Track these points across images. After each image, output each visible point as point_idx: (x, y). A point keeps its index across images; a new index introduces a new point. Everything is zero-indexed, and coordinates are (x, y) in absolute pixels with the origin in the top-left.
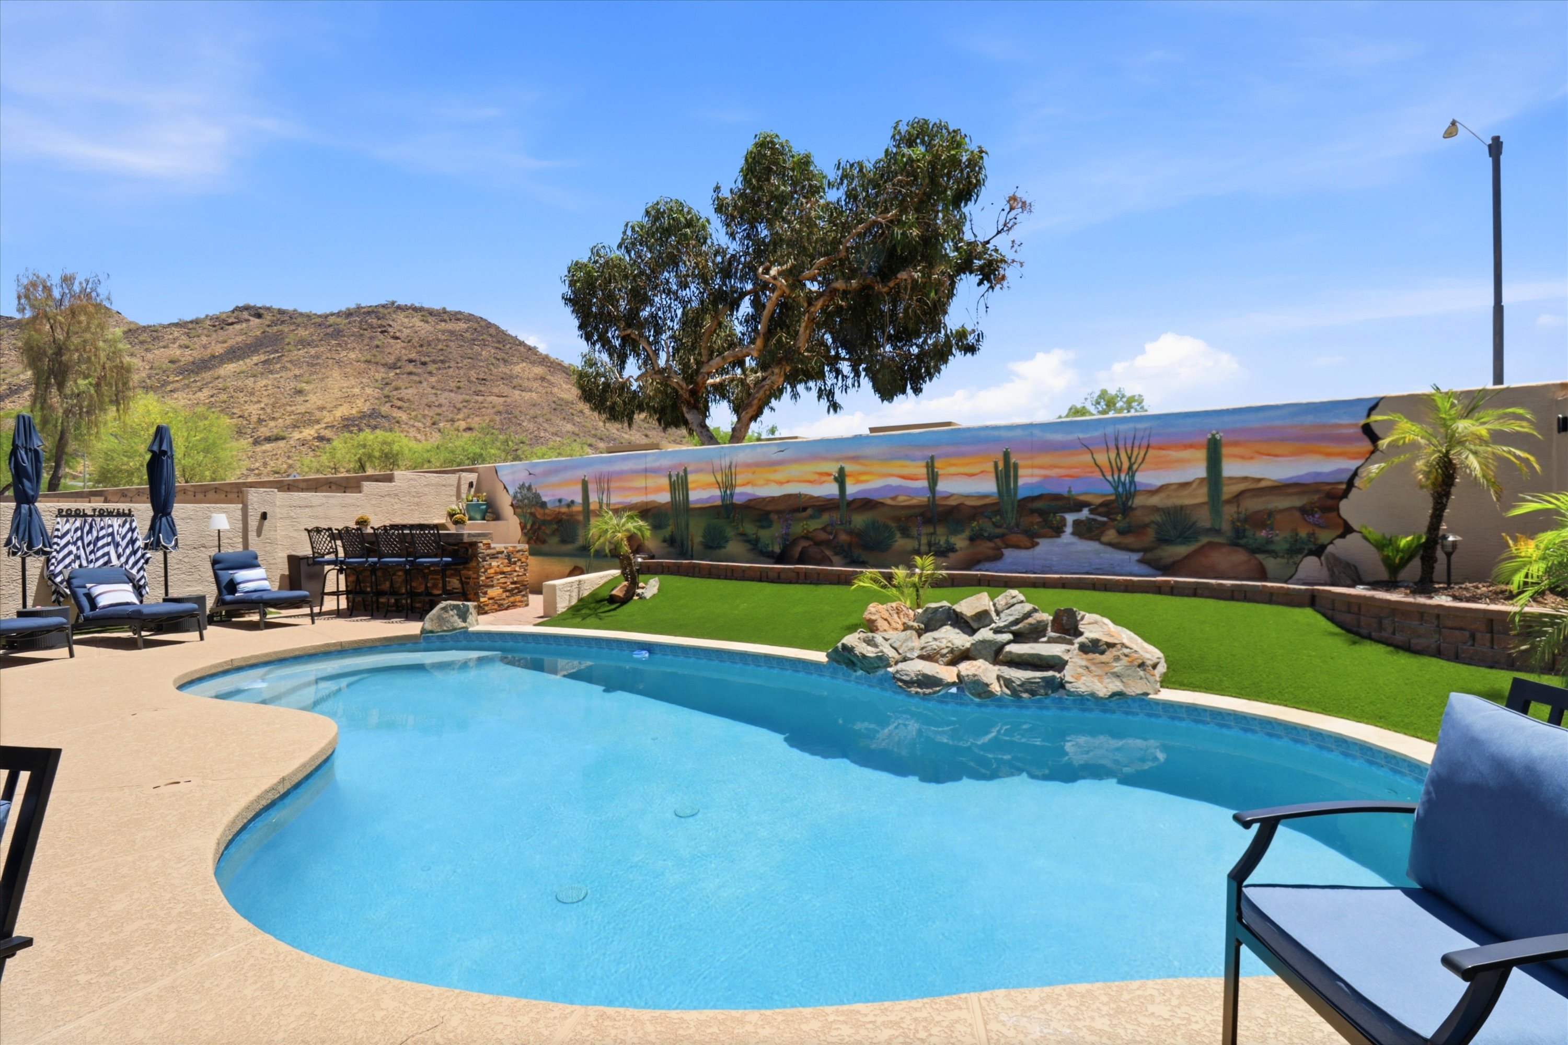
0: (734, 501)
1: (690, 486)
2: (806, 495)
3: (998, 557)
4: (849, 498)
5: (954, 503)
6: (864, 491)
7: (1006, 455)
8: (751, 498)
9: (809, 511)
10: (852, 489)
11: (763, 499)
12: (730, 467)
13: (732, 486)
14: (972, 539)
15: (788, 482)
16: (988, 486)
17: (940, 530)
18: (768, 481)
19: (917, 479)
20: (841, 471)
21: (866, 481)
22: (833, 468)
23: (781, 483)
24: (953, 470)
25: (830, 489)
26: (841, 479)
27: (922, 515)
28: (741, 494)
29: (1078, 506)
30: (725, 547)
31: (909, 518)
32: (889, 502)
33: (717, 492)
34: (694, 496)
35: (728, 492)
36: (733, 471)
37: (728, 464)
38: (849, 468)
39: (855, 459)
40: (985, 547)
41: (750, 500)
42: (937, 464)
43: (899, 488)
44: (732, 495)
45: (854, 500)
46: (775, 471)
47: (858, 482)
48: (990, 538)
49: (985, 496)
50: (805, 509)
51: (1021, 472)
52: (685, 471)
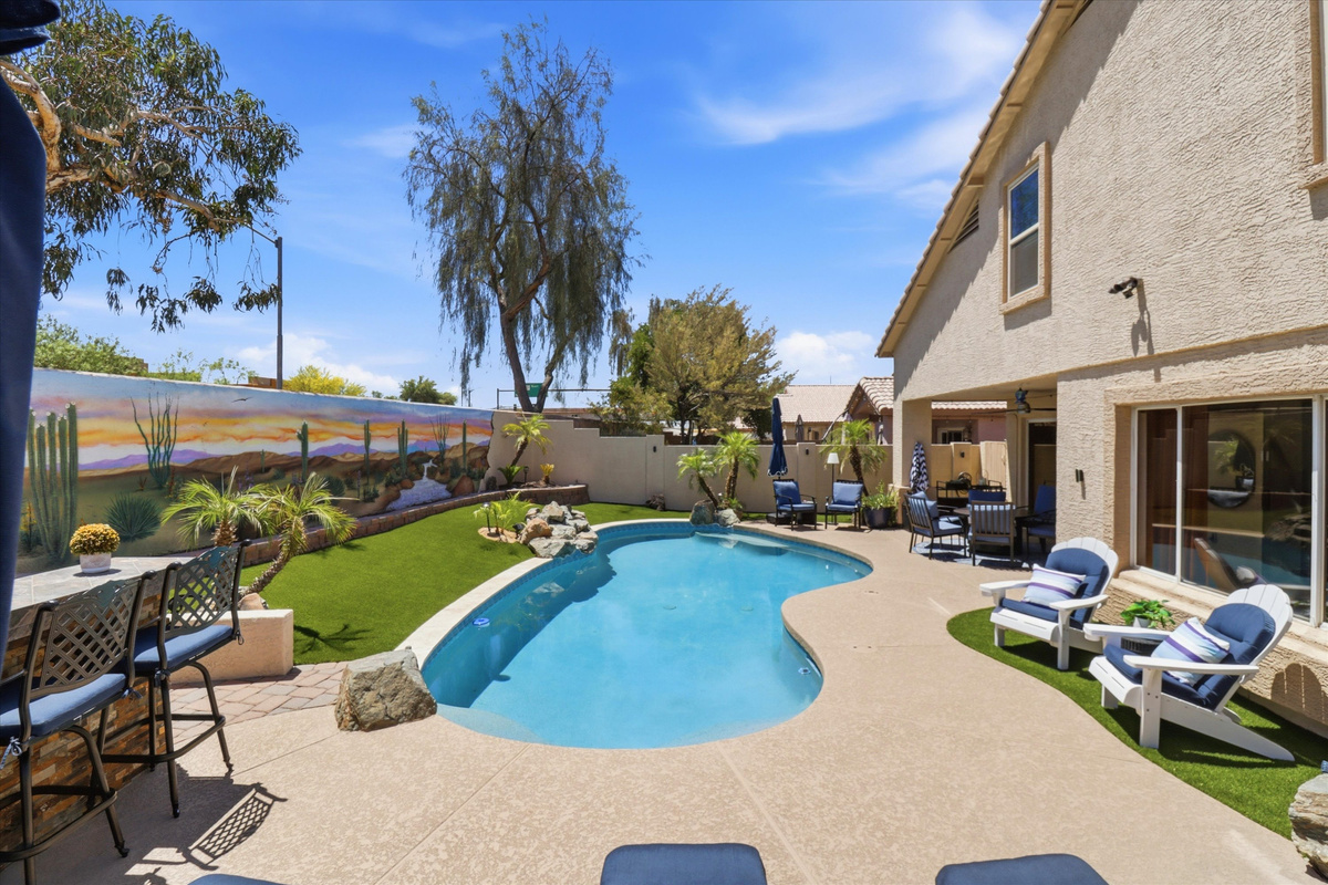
0: (171, 463)
1: (81, 439)
2: (270, 453)
3: (398, 497)
4: (310, 456)
5: (378, 459)
6: (323, 449)
7: (403, 423)
8: (198, 458)
9: (272, 472)
10: (313, 447)
11: (217, 459)
12: (167, 412)
13: (170, 442)
14: (387, 486)
15: (251, 438)
16: (393, 446)
17: (371, 481)
18: (225, 436)
19: (358, 439)
20: (305, 427)
21: (324, 440)
22: (297, 425)
23: (243, 439)
24: (378, 432)
25: (292, 447)
26: (304, 437)
27: (361, 469)
28: (185, 452)
29: (428, 459)
30: (151, 534)
31: (353, 472)
32: (340, 459)
33: (141, 451)
34: (88, 456)
35: (162, 450)
36: (172, 418)
37: (163, 409)
38: (312, 425)
39: (316, 417)
40: (393, 490)
41: (198, 461)
42: (371, 427)
43: (348, 446)
44: (168, 454)
45: (314, 458)
46: (235, 424)
47: (317, 440)
48: (395, 484)
49: (393, 453)
50: (267, 470)
51: (410, 436)
52: (72, 412)
